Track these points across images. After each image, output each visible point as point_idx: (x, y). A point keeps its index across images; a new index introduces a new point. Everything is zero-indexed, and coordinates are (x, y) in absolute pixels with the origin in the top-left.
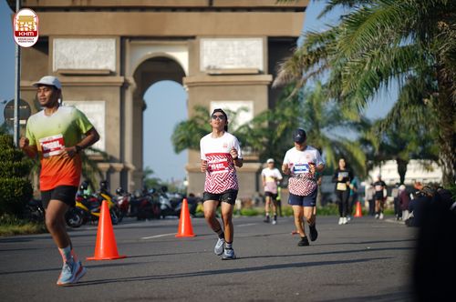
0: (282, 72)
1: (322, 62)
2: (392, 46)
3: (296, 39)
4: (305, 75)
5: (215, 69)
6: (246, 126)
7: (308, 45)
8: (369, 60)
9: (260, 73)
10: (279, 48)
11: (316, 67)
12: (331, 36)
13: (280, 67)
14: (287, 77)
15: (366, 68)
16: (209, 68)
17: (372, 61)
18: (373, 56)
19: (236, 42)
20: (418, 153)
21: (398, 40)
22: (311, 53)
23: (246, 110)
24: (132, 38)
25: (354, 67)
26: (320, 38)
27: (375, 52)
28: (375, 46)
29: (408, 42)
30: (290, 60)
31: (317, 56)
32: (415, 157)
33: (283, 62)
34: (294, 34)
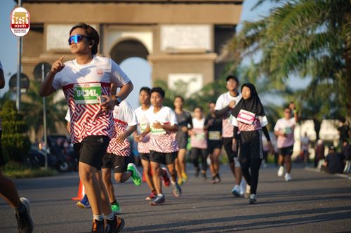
0: (225, 52)
1: (256, 45)
2: (310, 32)
3: (235, 26)
4: (242, 55)
5: (172, 49)
6: (196, 94)
7: (245, 31)
8: (291, 44)
9: (208, 52)
10: (222, 33)
11: (251, 49)
12: (262, 24)
13: (222, 48)
14: (229, 56)
15: (290, 50)
16: (168, 48)
17: (294, 45)
18: (296, 40)
19: (189, 29)
20: (329, 115)
21: (314, 28)
22: (248, 38)
24: (108, 25)
25: (279, 49)
26: (255, 26)
27: (297, 37)
28: (296, 33)
30: (230, 43)
31: (252, 39)
32: (327, 118)
33: (225, 44)
34: (233, 21)
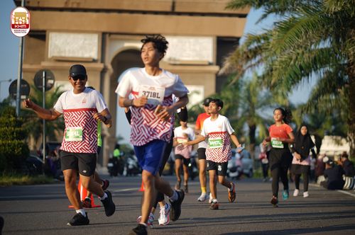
0: (227, 64)
1: (258, 58)
2: (313, 47)
3: (238, 39)
4: (244, 68)
5: (175, 60)
6: (197, 105)
7: (248, 44)
8: (294, 57)
9: (210, 64)
10: (225, 45)
11: (253, 62)
12: (265, 38)
13: (225, 60)
14: (230, 68)
15: (292, 62)
16: (170, 59)
17: (297, 58)
18: (298, 54)
19: (192, 40)
20: (331, 131)
21: (318, 42)
22: (250, 51)
23: (197, 93)
24: (110, 34)
25: (282, 62)
26: (258, 39)
27: (300, 51)
28: (299, 47)
29: (326, 44)
30: (233, 55)
31: (255, 53)
32: (329, 134)
33: (228, 56)
34: (237, 35)
